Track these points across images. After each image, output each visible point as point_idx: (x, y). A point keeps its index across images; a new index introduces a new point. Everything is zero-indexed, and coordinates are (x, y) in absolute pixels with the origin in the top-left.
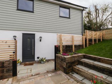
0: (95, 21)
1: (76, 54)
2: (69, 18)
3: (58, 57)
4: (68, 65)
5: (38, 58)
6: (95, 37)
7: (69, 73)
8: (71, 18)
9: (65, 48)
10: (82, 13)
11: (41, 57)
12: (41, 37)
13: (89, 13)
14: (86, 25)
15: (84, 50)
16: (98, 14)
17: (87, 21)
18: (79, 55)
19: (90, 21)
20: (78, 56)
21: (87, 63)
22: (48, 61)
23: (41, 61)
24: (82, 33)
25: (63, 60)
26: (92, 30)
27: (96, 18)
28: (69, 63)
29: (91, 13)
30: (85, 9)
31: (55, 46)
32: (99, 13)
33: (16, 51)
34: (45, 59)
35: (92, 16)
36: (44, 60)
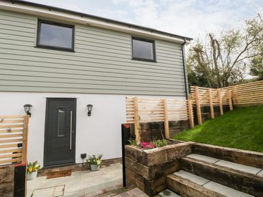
0: (214, 65)
1: (172, 142)
2: (154, 61)
3: (129, 152)
4: (154, 171)
5: (83, 156)
6: (216, 100)
7: (157, 193)
8: (157, 61)
9: (147, 130)
10: (182, 50)
11: (90, 155)
12: (90, 106)
13: (198, 50)
14: (194, 74)
15: (192, 131)
16: (217, 51)
17: (195, 67)
18: (181, 144)
19: (202, 67)
20: (179, 149)
21: (200, 165)
22: (107, 163)
23: (90, 163)
24: (186, 92)
25: (142, 159)
26: (208, 87)
27: (215, 59)
28: (155, 166)
29: (203, 50)
30: (187, 41)
31: (123, 126)
32: (219, 49)
33: (26, 141)
34: (100, 158)
35: (205, 56)
36: (99, 162)
